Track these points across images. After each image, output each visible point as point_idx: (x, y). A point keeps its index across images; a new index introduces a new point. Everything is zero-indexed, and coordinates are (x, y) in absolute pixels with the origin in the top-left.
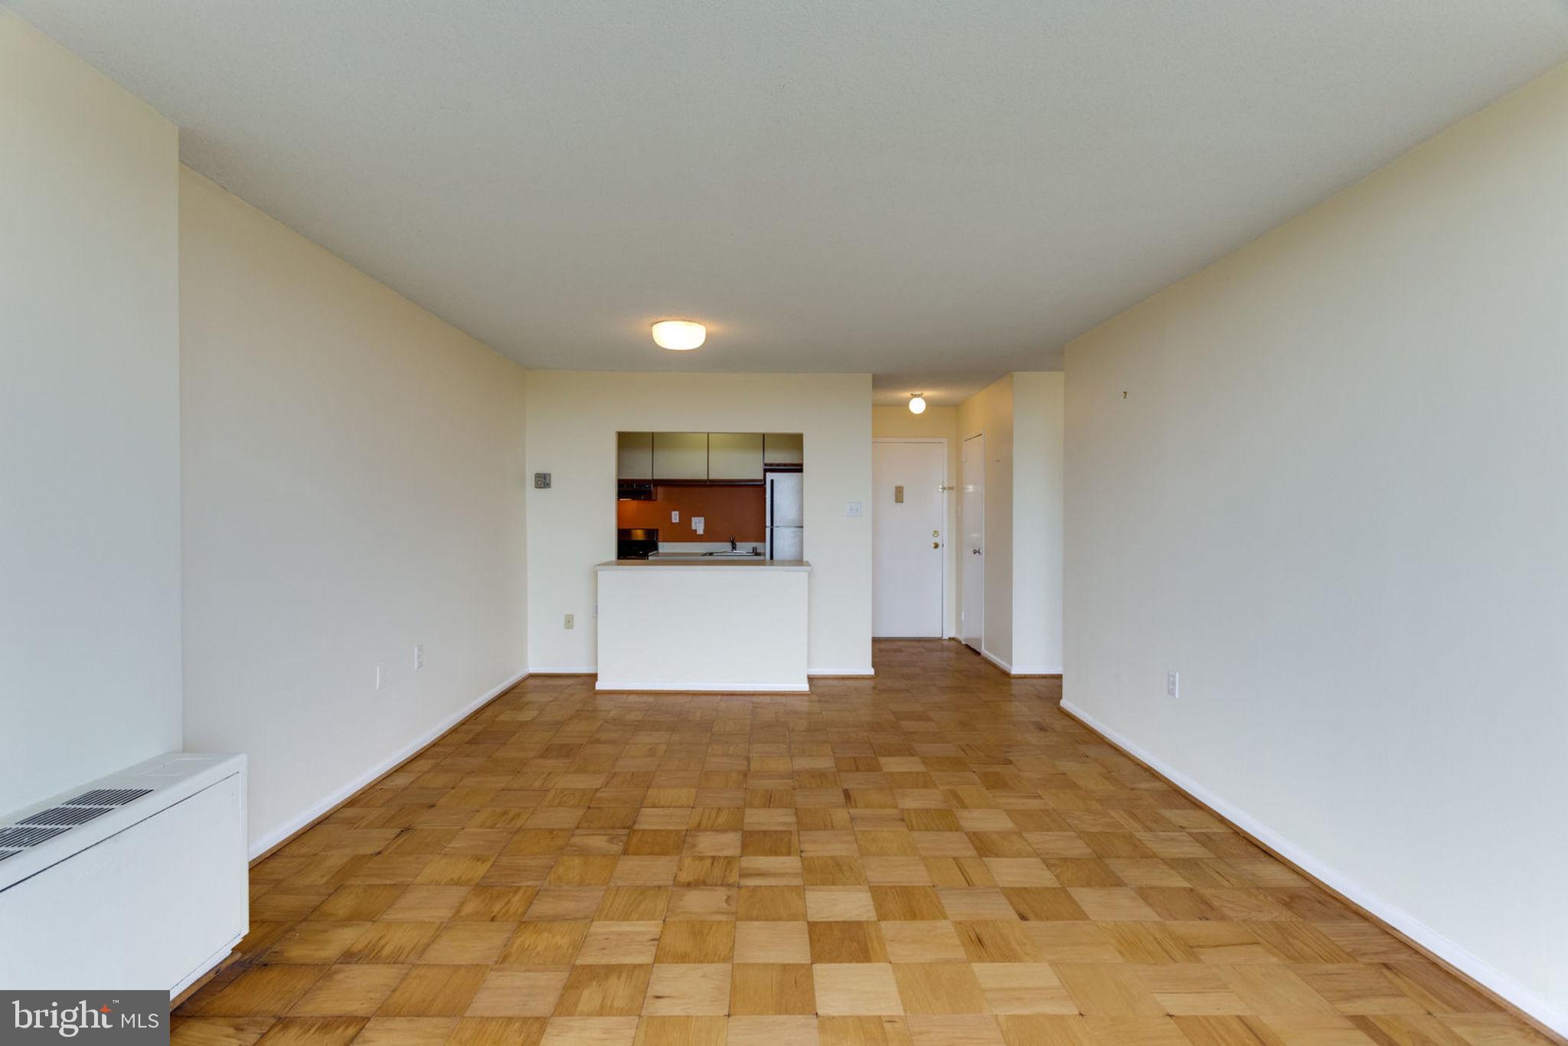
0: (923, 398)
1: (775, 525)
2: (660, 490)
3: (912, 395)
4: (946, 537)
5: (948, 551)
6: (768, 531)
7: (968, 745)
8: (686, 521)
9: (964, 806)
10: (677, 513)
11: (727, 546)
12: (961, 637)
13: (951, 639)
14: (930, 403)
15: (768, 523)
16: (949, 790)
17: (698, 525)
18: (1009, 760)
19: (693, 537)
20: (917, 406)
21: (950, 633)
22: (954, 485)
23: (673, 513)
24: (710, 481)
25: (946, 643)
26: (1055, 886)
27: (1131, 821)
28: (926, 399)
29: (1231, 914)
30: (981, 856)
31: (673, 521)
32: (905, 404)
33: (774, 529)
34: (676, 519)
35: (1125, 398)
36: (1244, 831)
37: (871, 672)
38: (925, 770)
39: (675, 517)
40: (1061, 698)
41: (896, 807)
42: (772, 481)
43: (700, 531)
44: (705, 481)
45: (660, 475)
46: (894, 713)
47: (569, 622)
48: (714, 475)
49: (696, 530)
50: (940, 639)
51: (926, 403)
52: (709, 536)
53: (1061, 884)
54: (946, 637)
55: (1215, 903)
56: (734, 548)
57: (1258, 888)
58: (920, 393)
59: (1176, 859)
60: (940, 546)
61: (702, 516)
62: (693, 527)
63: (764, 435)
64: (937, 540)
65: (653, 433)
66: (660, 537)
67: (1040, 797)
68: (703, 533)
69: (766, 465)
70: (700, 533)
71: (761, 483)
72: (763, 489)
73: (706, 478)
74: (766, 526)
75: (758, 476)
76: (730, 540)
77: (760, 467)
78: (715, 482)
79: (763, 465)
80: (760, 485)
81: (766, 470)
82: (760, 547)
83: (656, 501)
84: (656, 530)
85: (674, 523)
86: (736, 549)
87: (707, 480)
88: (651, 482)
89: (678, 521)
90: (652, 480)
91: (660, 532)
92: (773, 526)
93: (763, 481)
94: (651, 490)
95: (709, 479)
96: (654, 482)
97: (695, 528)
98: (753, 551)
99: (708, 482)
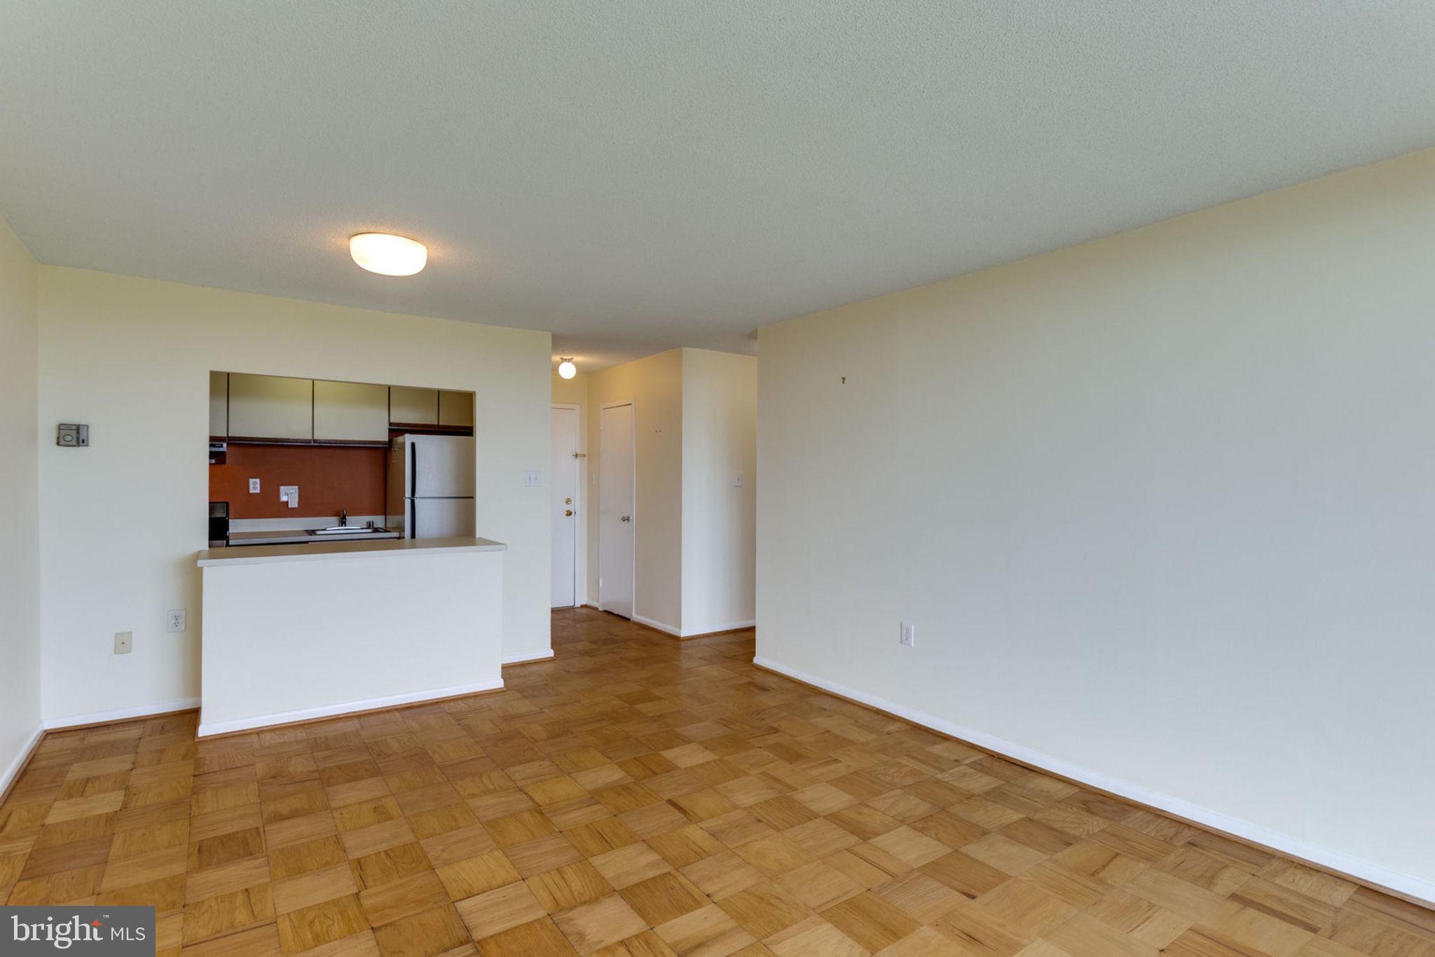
0: (573, 363)
1: (418, 495)
3: (562, 359)
4: (579, 505)
5: (580, 519)
6: (408, 503)
7: (721, 719)
8: (270, 492)
9: (794, 789)
10: (258, 480)
11: (332, 521)
12: (594, 604)
13: (583, 606)
14: (581, 369)
15: (408, 493)
16: (760, 773)
17: (289, 495)
18: (774, 728)
19: (283, 511)
20: (567, 371)
21: (582, 600)
22: (586, 453)
23: (251, 481)
24: (315, 441)
25: (578, 610)
26: (950, 852)
27: (922, 765)
28: (576, 365)
29: (1077, 833)
30: (865, 840)
31: (252, 491)
32: (555, 368)
33: (417, 501)
34: (255, 488)
35: (844, 382)
36: (998, 754)
37: (551, 653)
38: (717, 757)
39: (255, 486)
40: (755, 655)
41: (736, 807)
42: (413, 445)
43: (294, 503)
44: (307, 441)
45: (237, 432)
46: (619, 697)
47: (123, 644)
48: (322, 435)
49: (287, 502)
50: (572, 608)
51: (576, 366)
52: (305, 509)
53: (952, 848)
54: (578, 605)
55: (1056, 826)
56: (343, 524)
57: (1059, 802)
58: (570, 358)
59: (987, 792)
60: (573, 513)
61: (295, 485)
62: (284, 498)
63: (389, 388)
64: (570, 508)
65: (228, 374)
66: (232, 513)
67: (836, 761)
68: (297, 506)
69: (398, 425)
70: (293, 507)
71: (387, 446)
72: (393, 453)
73: (310, 437)
74: (404, 496)
75: (384, 437)
76: (336, 514)
77: (387, 427)
78: (332, 443)
79: (390, 424)
80: (386, 448)
81: (397, 430)
82: (379, 521)
83: (223, 466)
84: (227, 504)
85: (253, 493)
86: (345, 524)
87: (311, 439)
88: (225, 440)
89: (258, 491)
90: (227, 437)
91: (231, 506)
92: (414, 497)
93: (388, 443)
94: (223, 451)
95: (314, 438)
96: (229, 440)
97: (285, 500)
98: (368, 526)
99: (313, 442)
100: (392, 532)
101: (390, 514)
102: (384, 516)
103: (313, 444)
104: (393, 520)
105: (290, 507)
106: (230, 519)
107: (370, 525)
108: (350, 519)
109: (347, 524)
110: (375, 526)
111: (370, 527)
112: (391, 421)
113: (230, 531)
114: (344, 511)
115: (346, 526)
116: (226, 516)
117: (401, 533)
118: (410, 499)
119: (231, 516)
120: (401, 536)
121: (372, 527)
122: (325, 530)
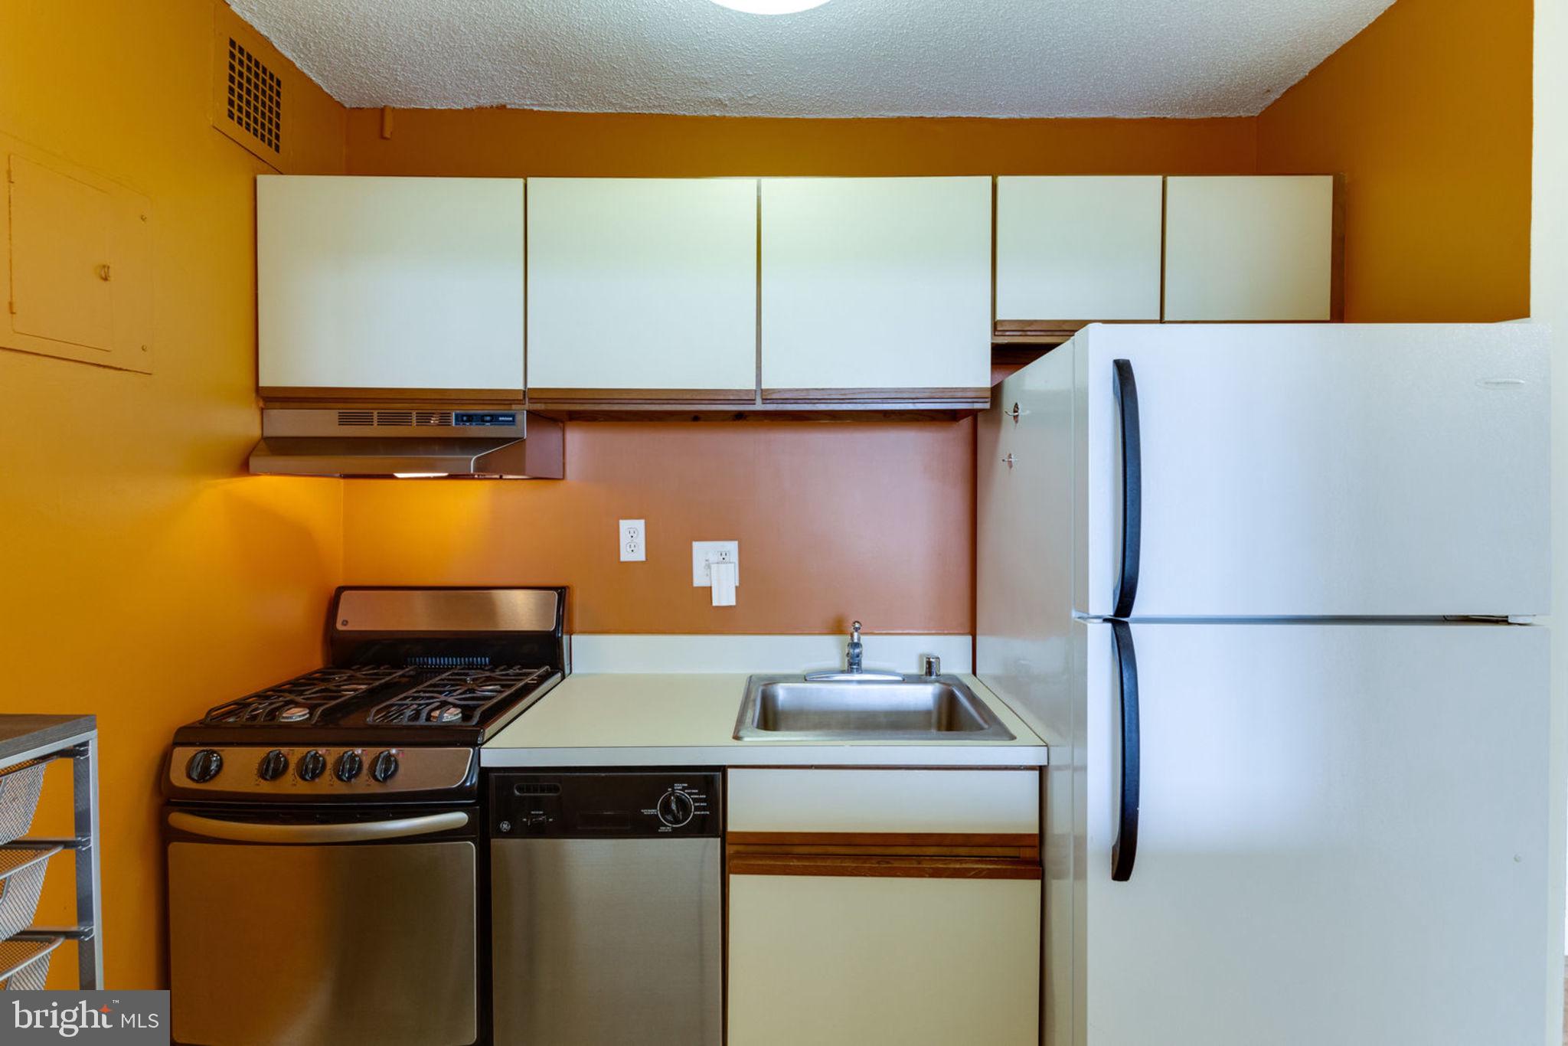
2: (576, 439)
8: (670, 558)
11: (827, 650)
15: (1100, 599)
17: (715, 568)
19: (698, 618)
23: (624, 525)
24: (767, 396)
34: (634, 547)
39: (632, 540)
42: (1123, 371)
44: (745, 397)
45: (558, 374)
49: (708, 592)
52: (756, 610)
56: (853, 662)
61: (728, 536)
62: (700, 577)
66: (578, 619)
68: (733, 603)
69: (1024, 326)
70: (724, 604)
71: (985, 404)
72: (1005, 426)
74: (1082, 607)
75: (973, 371)
76: (837, 628)
77: (982, 344)
78: (785, 401)
79: (995, 325)
80: (982, 412)
81: (1020, 347)
82: (954, 655)
83: (561, 482)
84: (562, 592)
85: (626, 562)
86: (859, 664)
87: (755, 391)
88: (520, 402)
89: (640, 555)
90: (524, 392)
91: (577, 599)
92: (1128, 615)
93: (988, 394)
94: (520, 436)
95: (763, 387)
96: (533, 400)
97: (706, 584)
98: (924, 672)
99: (759, 401)
100: (1013, 738)
101: (992, 632)
102: (970, 638)
103: (759, 406)
104: (999, 651)
105: (715, 603)
106: (570, 633)
107: (930, 667)
108: (876, 649)
109: (865, 663)
110: (943, 671)
111: (929, 672)
112: (999, 317)
113: (567, 671)
114: (857, 625)
115: (860, 671)
116: (558, 624)
117: (1051, 749)
118: (1106, 620)
119: (577, 623)
120: (1053, 763)
121: (933, 677)
122: (805, 679)
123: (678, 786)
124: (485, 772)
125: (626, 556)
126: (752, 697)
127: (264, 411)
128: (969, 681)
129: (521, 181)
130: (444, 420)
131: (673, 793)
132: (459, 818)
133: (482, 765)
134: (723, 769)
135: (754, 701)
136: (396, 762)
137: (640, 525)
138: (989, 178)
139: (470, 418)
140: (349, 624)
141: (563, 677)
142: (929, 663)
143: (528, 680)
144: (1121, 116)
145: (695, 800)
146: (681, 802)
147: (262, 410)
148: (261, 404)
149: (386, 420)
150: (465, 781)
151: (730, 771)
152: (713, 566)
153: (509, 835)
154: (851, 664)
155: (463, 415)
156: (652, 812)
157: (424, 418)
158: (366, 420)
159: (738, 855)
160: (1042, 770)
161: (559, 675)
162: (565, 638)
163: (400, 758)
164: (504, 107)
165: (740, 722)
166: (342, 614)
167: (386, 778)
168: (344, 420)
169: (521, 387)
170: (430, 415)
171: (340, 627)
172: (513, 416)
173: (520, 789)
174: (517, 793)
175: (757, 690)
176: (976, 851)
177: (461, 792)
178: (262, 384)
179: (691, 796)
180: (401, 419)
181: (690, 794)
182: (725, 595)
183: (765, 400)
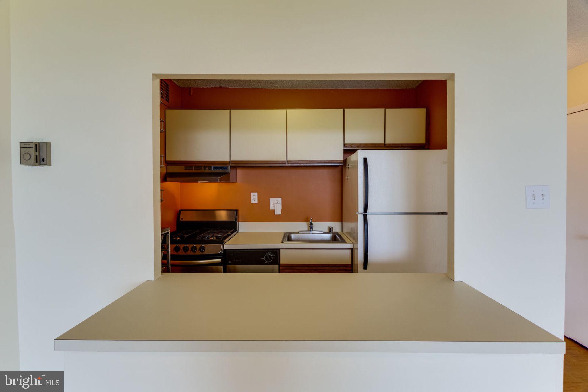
1: (369, 211)
2: (240, 172)
6: (361, 218)
8: (264, 202)
11: (304, 226)
15: (361, 209)
19: (271, 217)
23: (252, 194)
24: (289, 162)
34: (254, 200)
39: (254, 198)
42: (365, 160)
43: (278, 211)
44: (283, 162)
45: (237, 157)
48: (295, 156)
49: (274, 211)
52: (286, 216)
56: (311, 228)
61: (279, 197)
62: (272, 207)
66: (240, 217)
68: (280, 214)
69: (351, 145)
70: (278, 214)
71: (343, 164)
72: (347, 170)
73: (284, 159)
74: (358, 211)
75: (339, 156)
76: (306, 220)
77: (342, 148)
78: (293, 163)
79: (345, 145)
80: (342, 166)
81: (349, 150)
82: (336, 227)
83: (235, 183)
84: (237, 211)
85: (253, 203)
86: (312, 229)
87: (286, 161)
88: (229, 164)
89: (256, 202)
90: (230, 162)
91: (240, 213)
92: (367, 213)
93: (343, 162)
94: (228, 172)
95: (288, 160)
96: (232, 163)
97: (273, 209)
98: (329, 231)
99: (287, 163)
100: (346, 242)
101: (345, 221)
102: (341, 223)
103: (287, 165)
104: (348, 226)
105: (276, 214)
106: (239, 222)
107: (330, 230)
108: (316, 225)
109: (314, 229)
110: (334, 231)
111: (330, 231)
112: (345, 143)
113: (238, 231)
114: (312, 219)
115: (313, 231)
116: (236, 220)
117: (354, 244)
118: (363, 214)
119: (240, 220)
120: (354, 247)
121: (331, 232)
122: (298, 233)
123: (269, 253)
124: (225, 250)
125: (252, 202)
126: (286, 236)
127: (167, 167)
128: (341, 234)
129: (229, 110)
130: (210, 168)
131: (268, 255)
132: (219, 260)
133: (224, 248)
134: (279, 249)
135: (286, 237)
136: (205, 248)
137: (256, 194)
138: (342, 110)
139: (217, 168)
140: (183, 219)
141: (237, 233)
142: (330, 229)
143: (229, 233)
144: (379, 88)
145: (273, 256)
146: (270, 256)
147: (166, 166)
148: (166, 165)
149: (196, 168)
150: (220, 252)
151: (281, 250)
152: (275, 204)
153: (231, 264)
154: (310, 229)
155: (215, 167)
156: (263, 259)
157: (205, 168)
158: (191, 168)
159: (283, 269)
160: (352, 249)
161: (236, 232)
162: (238, 223)
163: (206, 247)
164: (221, 87)
165: (283, 240)
166: (181, 217)
167: (203, 251)
168: (186, 168)
169: (229, 160)
170: (207, 167)
171: (181, 220)
172: (227, 167)
173: (233, 254)
174: (232, 255)
175: (286, 235)
176: (337, 268)
177: (219, 255)
178: (167, 160)
179: (272, 255)
180: (200, 168)
181: (271, 255)
182: (278, 212)
183: (288, 163)
